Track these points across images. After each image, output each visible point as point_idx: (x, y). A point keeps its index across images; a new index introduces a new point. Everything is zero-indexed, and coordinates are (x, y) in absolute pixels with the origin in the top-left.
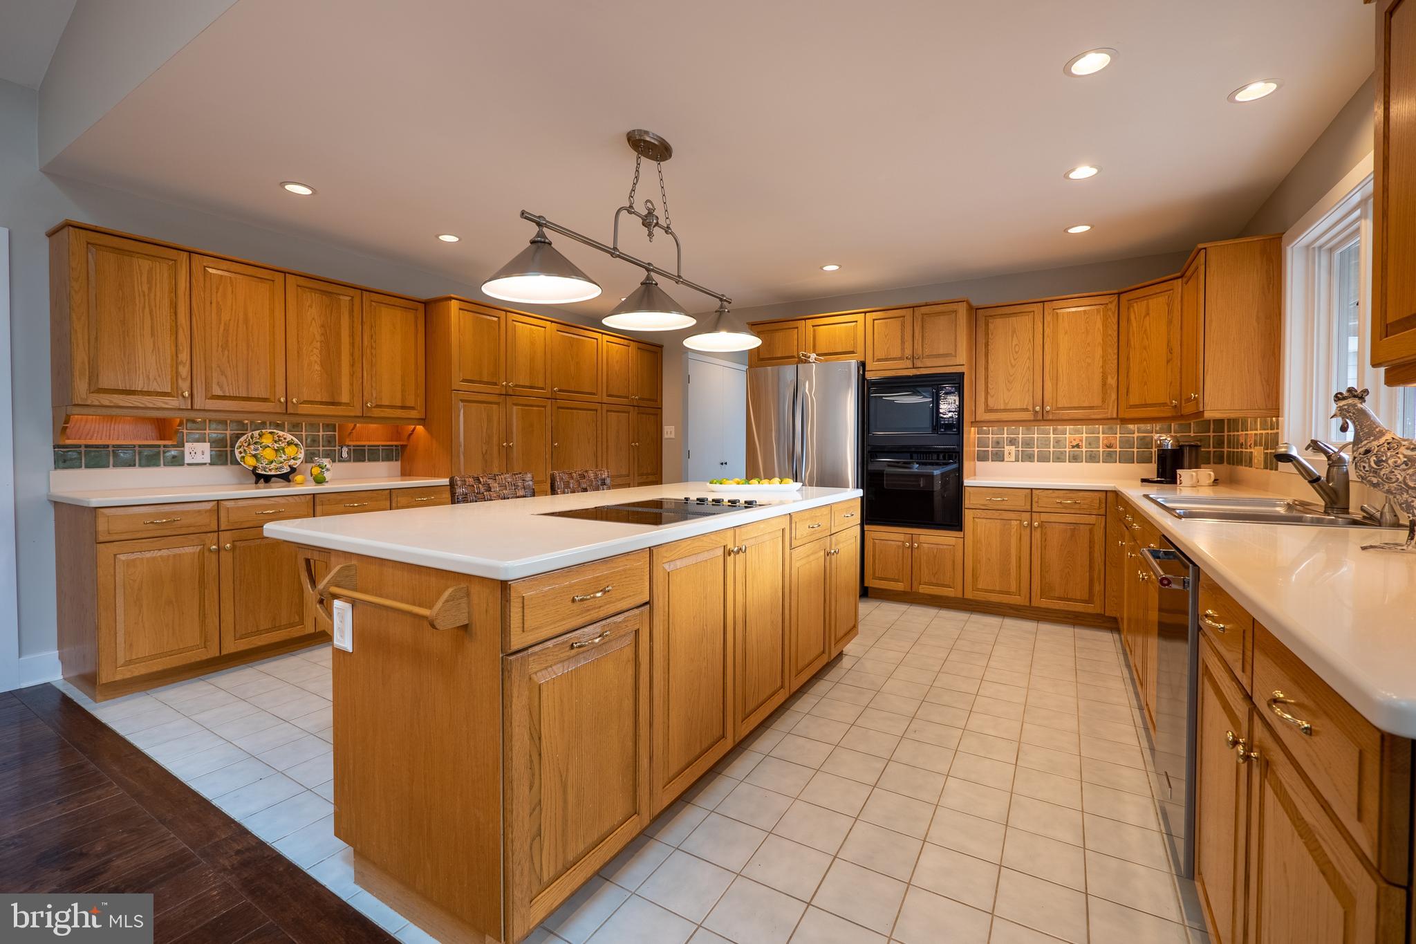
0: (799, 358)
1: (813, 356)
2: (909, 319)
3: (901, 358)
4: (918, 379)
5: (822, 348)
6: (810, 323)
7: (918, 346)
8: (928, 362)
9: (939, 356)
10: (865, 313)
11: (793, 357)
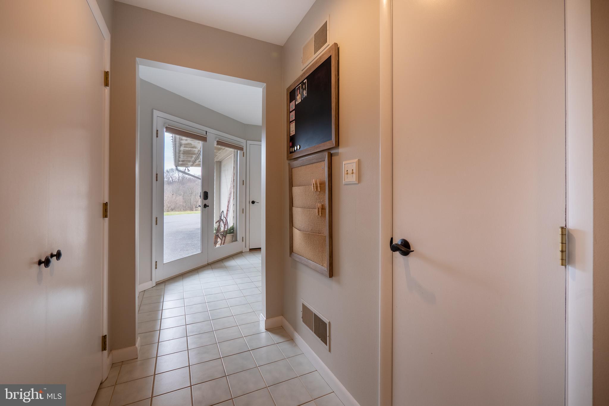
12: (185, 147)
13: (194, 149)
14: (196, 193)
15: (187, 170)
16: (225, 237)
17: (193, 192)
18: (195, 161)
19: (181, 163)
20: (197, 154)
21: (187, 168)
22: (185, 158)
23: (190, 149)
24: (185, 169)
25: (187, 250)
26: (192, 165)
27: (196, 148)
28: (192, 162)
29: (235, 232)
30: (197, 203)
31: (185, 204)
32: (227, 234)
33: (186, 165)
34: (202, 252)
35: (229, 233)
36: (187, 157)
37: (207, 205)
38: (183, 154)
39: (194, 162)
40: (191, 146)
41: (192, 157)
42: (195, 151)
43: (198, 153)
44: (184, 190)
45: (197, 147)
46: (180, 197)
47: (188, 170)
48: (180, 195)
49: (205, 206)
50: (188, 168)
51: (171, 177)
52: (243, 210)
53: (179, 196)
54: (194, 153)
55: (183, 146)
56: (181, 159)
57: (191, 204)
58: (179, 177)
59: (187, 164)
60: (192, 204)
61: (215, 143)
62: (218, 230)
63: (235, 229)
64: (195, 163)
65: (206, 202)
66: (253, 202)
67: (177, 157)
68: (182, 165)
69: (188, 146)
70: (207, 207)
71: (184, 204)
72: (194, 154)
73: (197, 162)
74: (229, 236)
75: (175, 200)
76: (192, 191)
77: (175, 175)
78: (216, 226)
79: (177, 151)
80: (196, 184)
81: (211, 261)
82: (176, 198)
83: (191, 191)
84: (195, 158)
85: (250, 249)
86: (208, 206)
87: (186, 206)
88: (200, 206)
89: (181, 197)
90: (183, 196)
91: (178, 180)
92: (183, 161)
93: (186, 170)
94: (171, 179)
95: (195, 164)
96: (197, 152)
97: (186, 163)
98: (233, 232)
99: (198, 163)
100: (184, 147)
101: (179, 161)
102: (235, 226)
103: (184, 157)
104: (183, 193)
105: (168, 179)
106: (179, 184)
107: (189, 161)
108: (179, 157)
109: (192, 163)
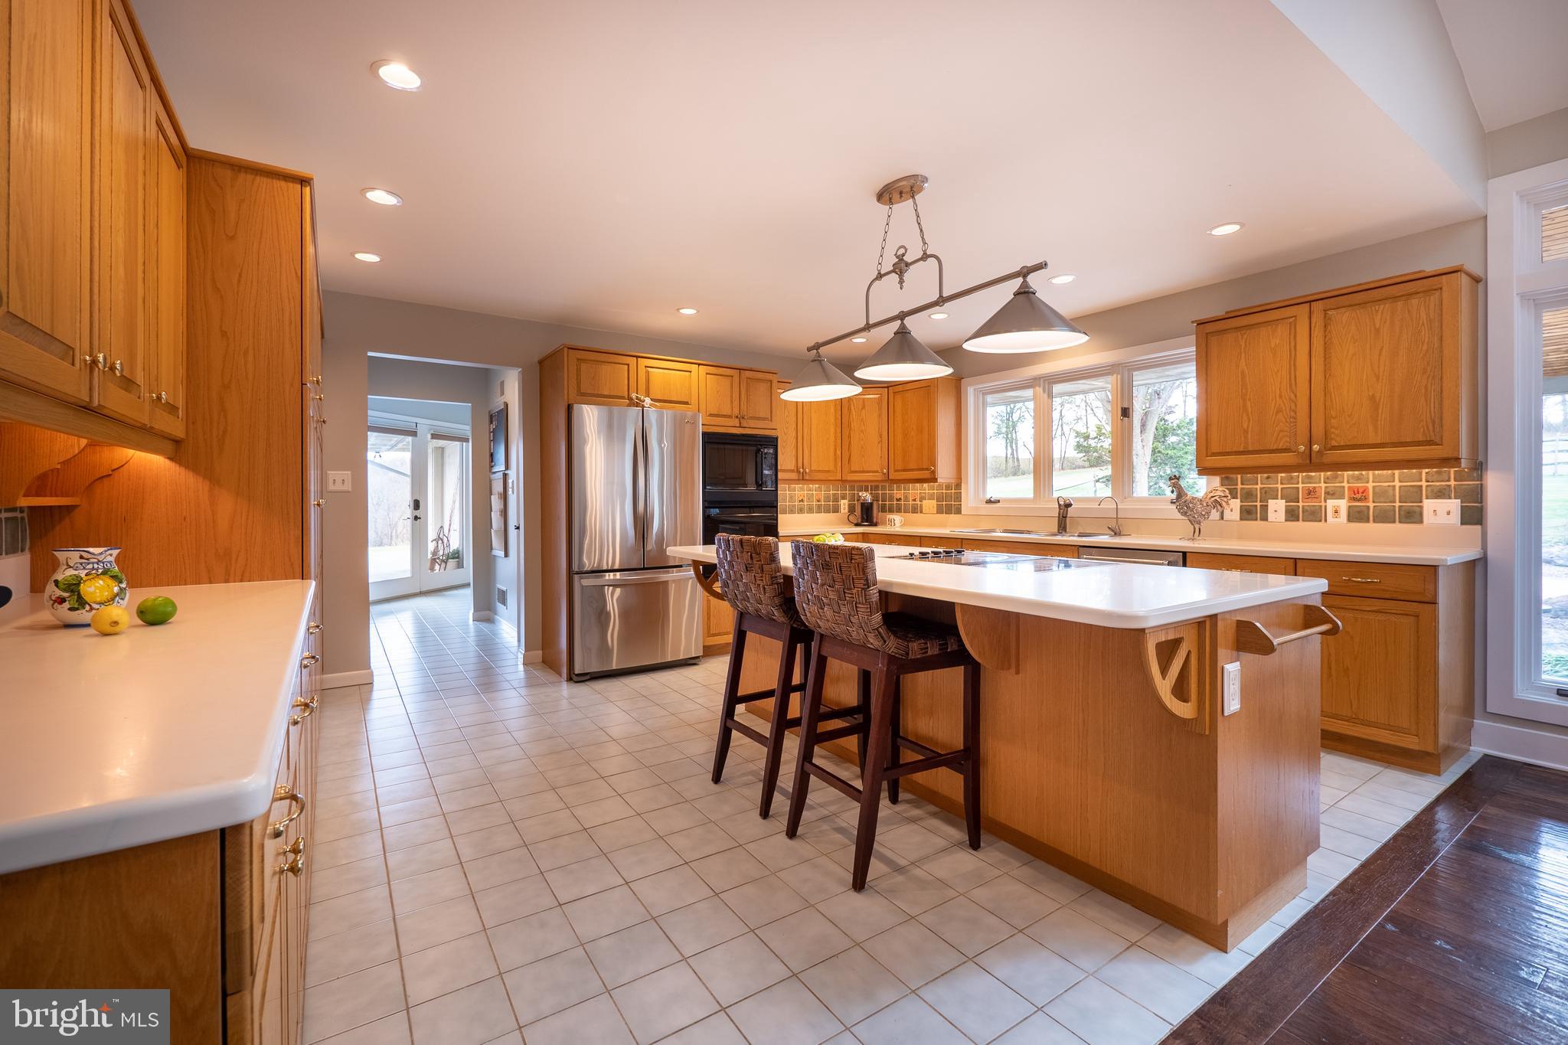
0: (630, 399)
1: (648, 401)
2: (736, 379)
3: (730, 417)
4: (744, 438)
5: (656, 392)
6: (643, 362)
7: (744, 407)
8: (752, 423)
9: (759, 419)
10: (699, 364)
11: (623, 398)
16: (446, 563)
29: (461, 556)
32: (448, 558)
34: (412, 577)
35: (453, 558)
49: (416, 518)
61: (429, 436)
62: (435, 553)
63: (461, 553)
65: (417, 513)
70: (419, 520)
74: (452, 561)
78: (431, 547)
81: (424, 589)
86: (420, 517)
98: (458, 558)
102: (461, 549)
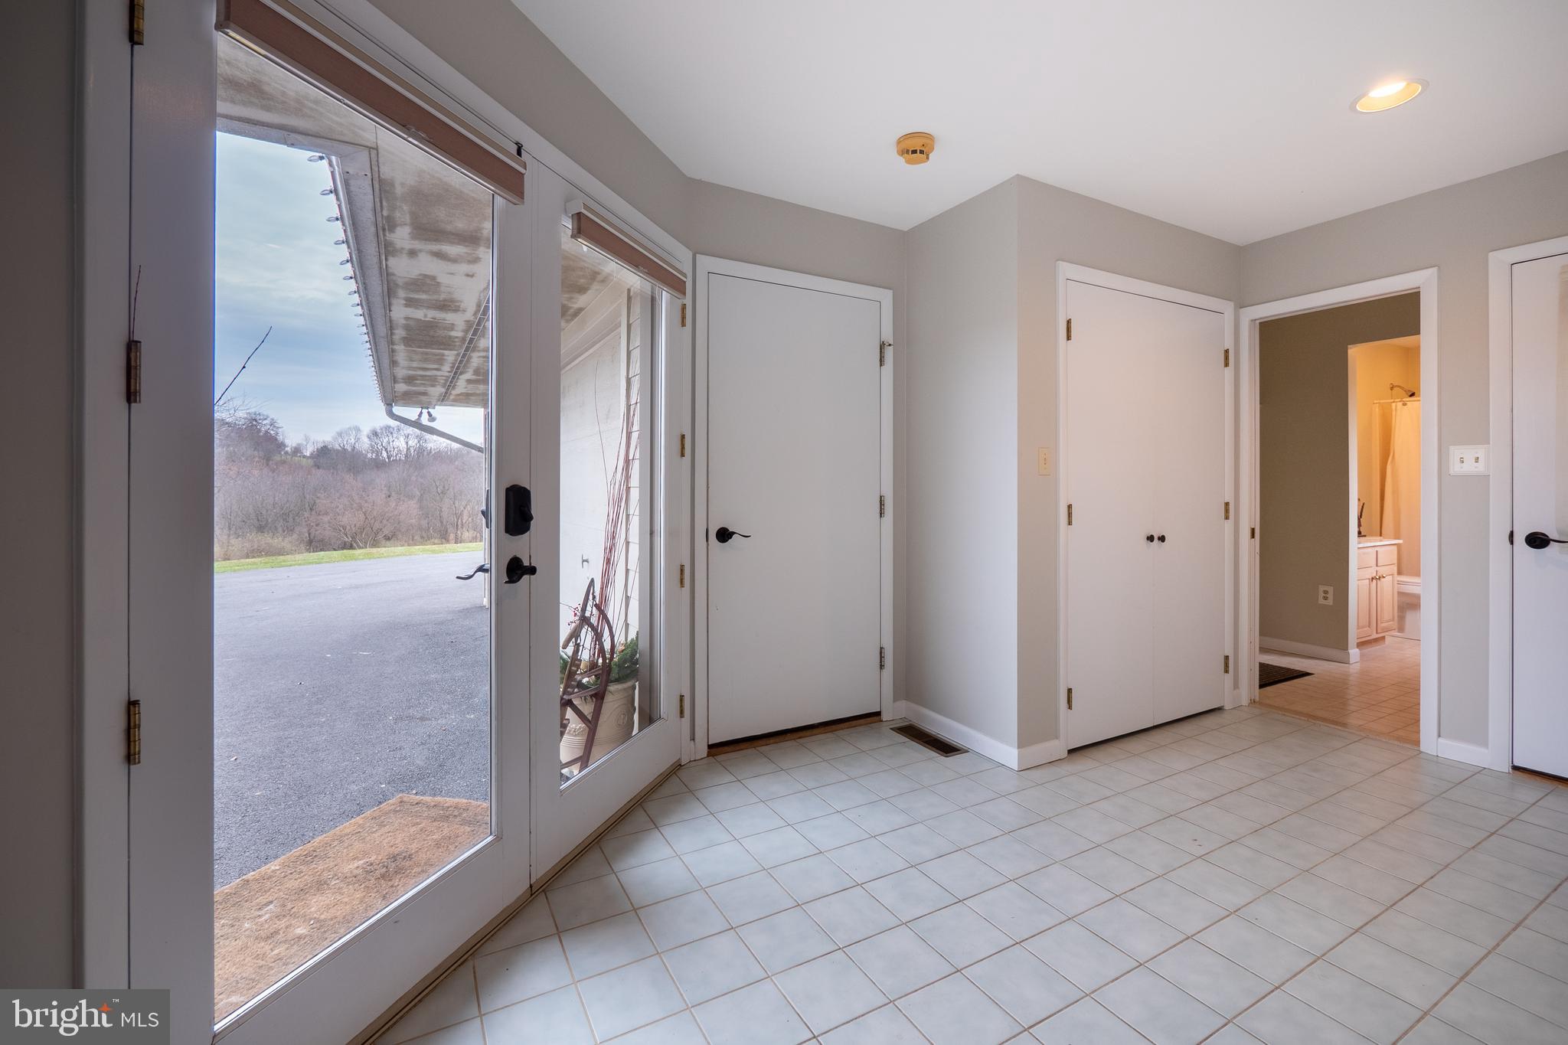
12: (410, 303)
13: (450, 317)
14: (456, 491)
15: (425, 416)
16: (599, 702)
17: (447, 488)
18: (453, 378)
19: (401, 387)
20: (461, 347)
21: (425, 411)
22: (415, 364)
23: (432, 314)
24: (421, 413)
25: (422, 719)
26: (443, 399)
27: (456, 310)
28: (444, 386)
29: (644, 668)
30: (458, 519)
31: (426, 521)
33: (424, 398)
34: (498, 838)
35: (618, 679)
36: (426, 360)
37: (526, 563)
38: (407, 341)
39: (450, 384)
40: (435, 297)
41: (441, 360)
42: (452, 327)
43: (463, 339)
44: (422, 484)
45: (462, 306)
46: (409, 502)
47: (430, 414)
48: (411, 497)
49: (516, 570)
50: (430, 410)
51: (386, 450)
52: (682, 571)
53: (406, 499)
54: (450, 337)
55: (401, 293)
56: (401, 373)
57: (442, 522)
58: (408, 449)
59: (425, 394)
60: (444, 523)
63: (645, 657)
64: (454, 388)
65: (521, 546)
66: (724, 535)
67: (386, 362)
68: (408, 399)
69: (424, 296)
70: (526, 577)
71: (424, 523)
72: (447, 343)
73: (461, 386)
74: (618, 691)
75: (396, 513)
76: (444, 487)
77: (396, 443)
79: (382, 330)
80: (457, 468)
82: (397, 505)
83: (441, 487)
84: (454, 364)
85: (710, 747)
86: (532, 570)
87: (429, 528)
88: (486, 571)
89: (413, 504)
90: (420, 500)
91: (406, 456)
92: (410, 380)
93: (423, 415)
94: (385, 454)
95: (454, 392)
96: (460, 334)
97: (422, 389)
98: (634, 673)
99: (464, 391)
100: (406, 306)
101: (395, 380)
103: (411, 360)
104: (418, 493)
105: (377, 455)
106: (407, 466)
107: (433, 381)
108: (394, 363)
109: (444, 390)
